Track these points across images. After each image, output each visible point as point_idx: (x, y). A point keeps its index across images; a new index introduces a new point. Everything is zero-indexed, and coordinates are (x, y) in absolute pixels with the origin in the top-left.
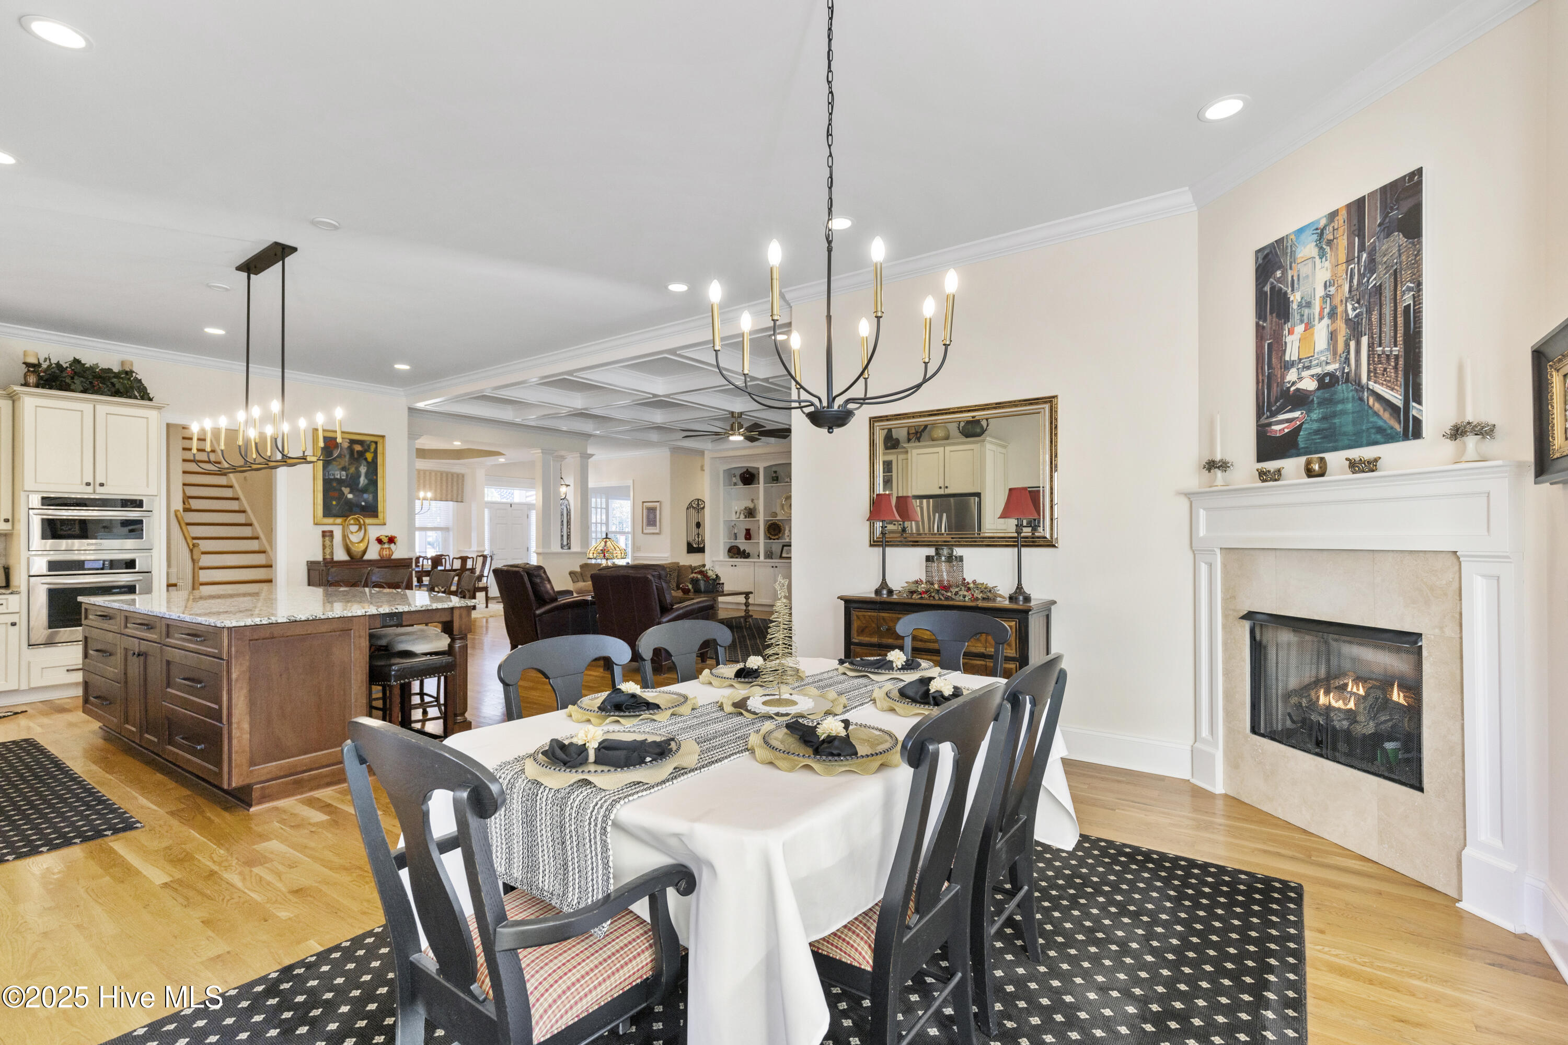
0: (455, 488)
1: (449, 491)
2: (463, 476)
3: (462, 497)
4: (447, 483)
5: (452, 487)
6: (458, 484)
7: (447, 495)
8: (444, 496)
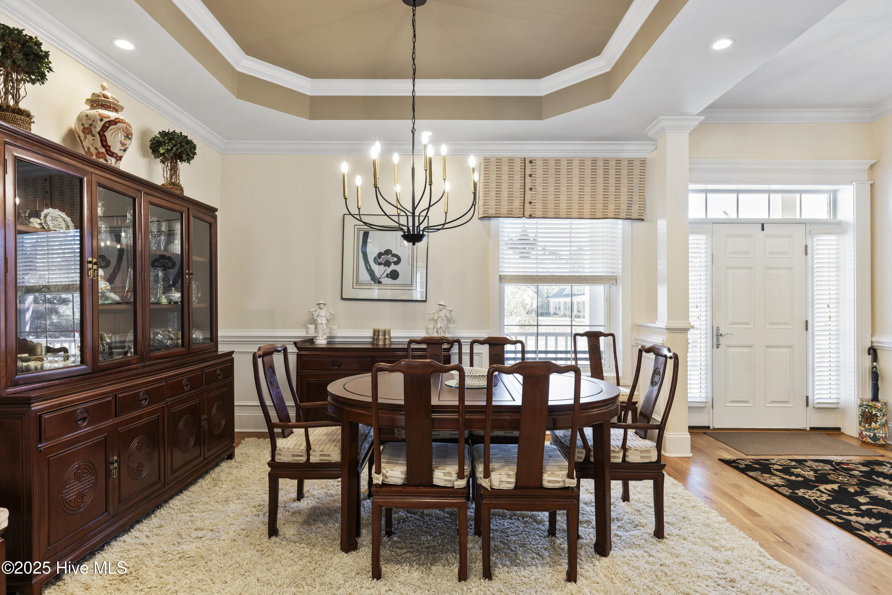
0: (624, 189)
1: (612, 198)
2: (643, 162)
3: (643, 207)
4: (606, 179)
5: (618, 189)
6: (630, 181)
7: (605, 207)
8: (600, 206)
